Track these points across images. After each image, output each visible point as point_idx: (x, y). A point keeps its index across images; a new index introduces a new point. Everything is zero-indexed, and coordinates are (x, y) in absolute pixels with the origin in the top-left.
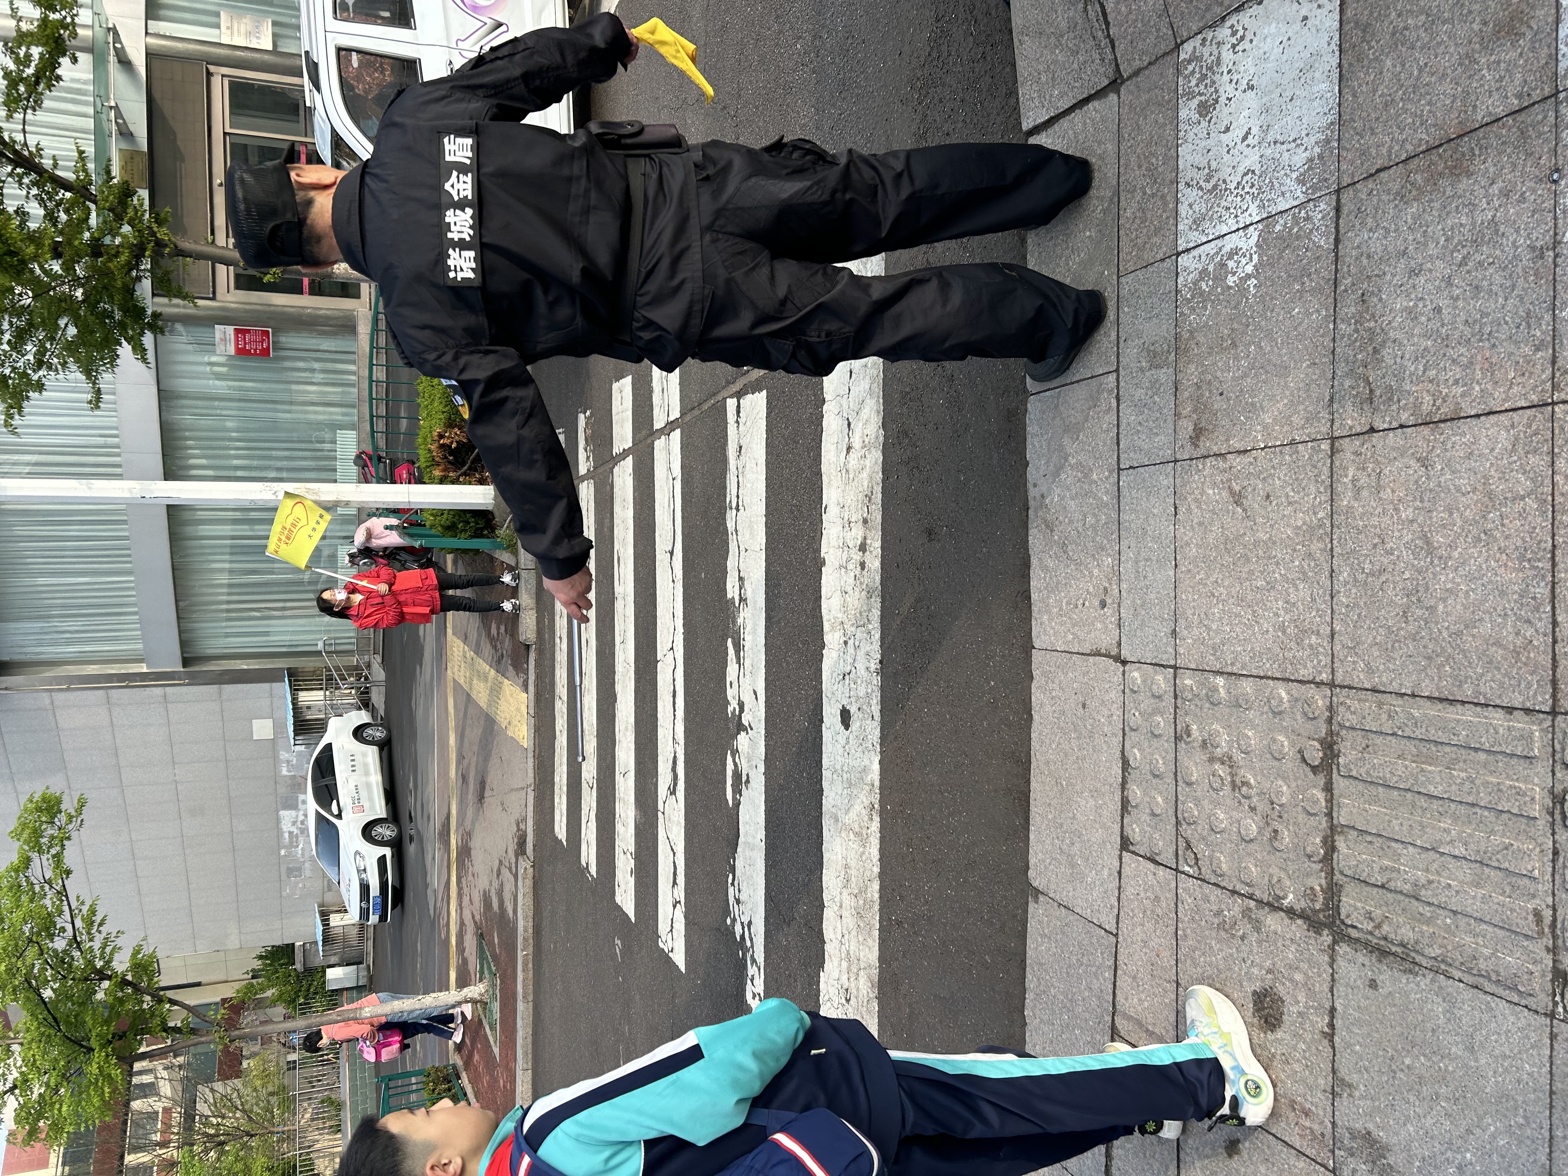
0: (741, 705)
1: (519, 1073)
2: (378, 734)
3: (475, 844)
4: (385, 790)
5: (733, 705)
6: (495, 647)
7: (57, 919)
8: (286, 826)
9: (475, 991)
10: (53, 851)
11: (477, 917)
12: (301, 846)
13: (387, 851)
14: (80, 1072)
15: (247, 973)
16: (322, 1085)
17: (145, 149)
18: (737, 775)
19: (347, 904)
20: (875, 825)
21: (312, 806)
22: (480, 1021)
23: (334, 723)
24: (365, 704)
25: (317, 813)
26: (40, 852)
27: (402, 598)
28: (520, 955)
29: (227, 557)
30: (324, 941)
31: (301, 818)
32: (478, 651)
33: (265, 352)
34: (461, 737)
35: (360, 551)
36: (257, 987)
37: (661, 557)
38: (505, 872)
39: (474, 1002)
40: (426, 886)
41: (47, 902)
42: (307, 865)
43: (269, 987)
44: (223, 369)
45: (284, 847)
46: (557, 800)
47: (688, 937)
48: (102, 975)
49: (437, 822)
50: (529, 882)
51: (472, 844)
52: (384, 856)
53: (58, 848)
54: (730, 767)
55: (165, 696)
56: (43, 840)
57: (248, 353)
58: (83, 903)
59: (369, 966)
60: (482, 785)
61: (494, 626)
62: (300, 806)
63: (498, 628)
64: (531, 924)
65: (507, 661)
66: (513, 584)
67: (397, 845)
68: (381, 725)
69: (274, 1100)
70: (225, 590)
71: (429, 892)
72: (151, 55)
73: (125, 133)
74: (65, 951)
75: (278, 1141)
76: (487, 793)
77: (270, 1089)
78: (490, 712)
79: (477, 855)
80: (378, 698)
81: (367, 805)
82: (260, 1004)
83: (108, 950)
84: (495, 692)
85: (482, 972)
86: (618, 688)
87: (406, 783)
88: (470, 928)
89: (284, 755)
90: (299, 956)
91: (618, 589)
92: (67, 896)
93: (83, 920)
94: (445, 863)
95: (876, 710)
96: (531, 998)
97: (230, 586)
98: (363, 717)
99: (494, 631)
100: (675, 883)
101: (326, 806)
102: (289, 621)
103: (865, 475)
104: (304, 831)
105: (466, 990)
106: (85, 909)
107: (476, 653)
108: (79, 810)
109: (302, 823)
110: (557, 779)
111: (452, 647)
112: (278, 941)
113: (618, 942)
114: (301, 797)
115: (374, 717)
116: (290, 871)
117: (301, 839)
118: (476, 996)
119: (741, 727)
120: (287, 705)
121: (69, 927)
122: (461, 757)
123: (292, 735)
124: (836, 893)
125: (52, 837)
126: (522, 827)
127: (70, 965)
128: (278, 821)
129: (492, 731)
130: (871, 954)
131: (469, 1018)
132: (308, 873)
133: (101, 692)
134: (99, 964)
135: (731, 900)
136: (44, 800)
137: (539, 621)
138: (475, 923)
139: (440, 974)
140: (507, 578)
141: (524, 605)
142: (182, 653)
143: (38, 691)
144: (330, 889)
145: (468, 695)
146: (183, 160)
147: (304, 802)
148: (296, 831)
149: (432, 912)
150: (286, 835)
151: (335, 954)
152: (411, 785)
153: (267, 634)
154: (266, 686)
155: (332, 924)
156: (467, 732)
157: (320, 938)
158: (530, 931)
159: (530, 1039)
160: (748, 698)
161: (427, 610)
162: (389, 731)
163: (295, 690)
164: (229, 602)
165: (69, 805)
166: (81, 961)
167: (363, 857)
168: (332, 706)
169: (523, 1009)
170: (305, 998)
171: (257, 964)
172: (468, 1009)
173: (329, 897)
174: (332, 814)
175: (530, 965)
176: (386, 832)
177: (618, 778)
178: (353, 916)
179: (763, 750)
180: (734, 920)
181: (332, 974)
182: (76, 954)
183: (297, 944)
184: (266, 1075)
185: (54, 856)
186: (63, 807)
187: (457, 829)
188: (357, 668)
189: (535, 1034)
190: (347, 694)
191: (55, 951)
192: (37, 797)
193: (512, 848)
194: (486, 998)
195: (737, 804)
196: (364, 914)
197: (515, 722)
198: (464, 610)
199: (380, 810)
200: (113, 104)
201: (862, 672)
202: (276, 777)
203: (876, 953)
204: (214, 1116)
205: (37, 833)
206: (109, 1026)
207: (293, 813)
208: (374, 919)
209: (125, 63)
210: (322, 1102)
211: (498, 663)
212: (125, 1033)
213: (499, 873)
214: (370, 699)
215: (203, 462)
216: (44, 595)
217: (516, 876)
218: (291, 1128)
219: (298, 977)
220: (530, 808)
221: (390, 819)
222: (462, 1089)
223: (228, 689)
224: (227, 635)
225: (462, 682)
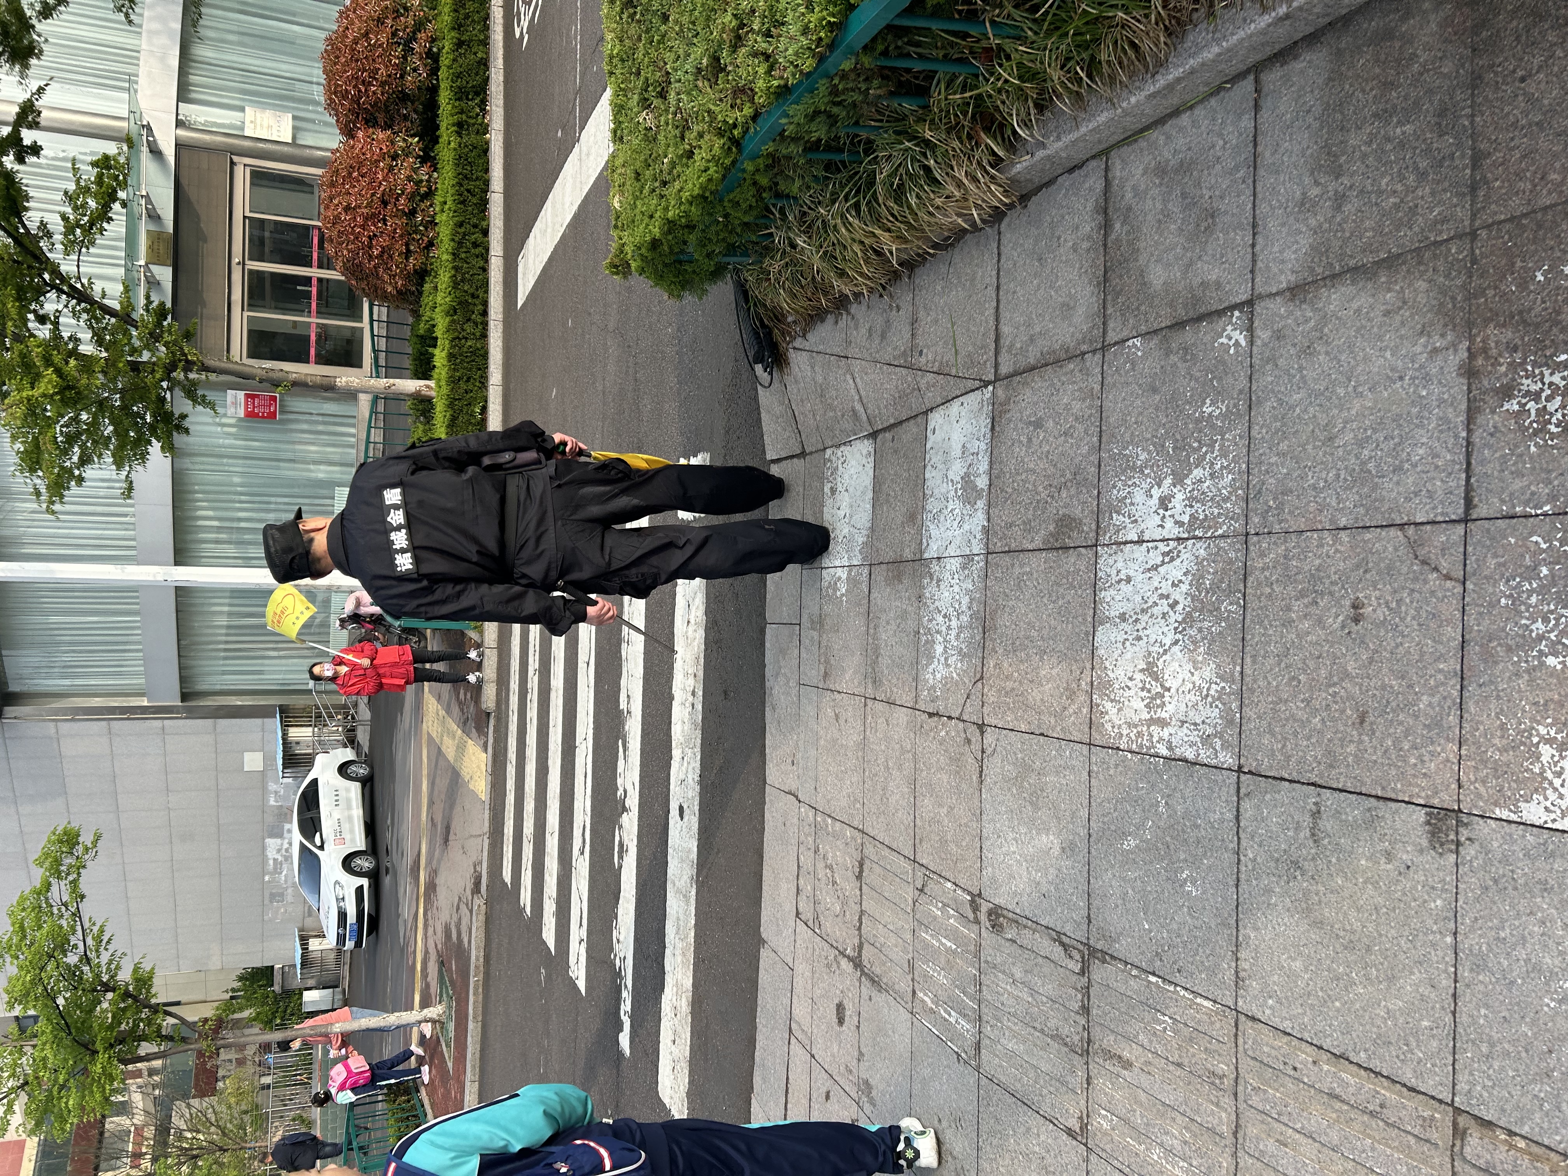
0: (625, 791)
1: (468, 1084)
2: (362, 771)
3: (440, 880)
4: (366, 823)
5: (620, 792)
6: (462, 710)
7: (72, 938)
8: (271, 854)
9: (435, 1011)
10: (71, 878)
11: (439, 946)
12: (284, 873)
13: (365, 882)
14: (85, 1071)
15: (227, 991)
16: (295, 1104)
17: (171, 230)
18: (621, 845)
19: (325, 929)
20: (694, 892)
21: (297, 837)
22: (438, 1038)
23: (320, 759)
24: (351, 741)
25: (301, 843)
26: (59, 878)
27: (381, 671)
28: (472, 980)
29: (227, 601)
30: (302, 964)
31: (286, 846)
32: (448, 711)
33: (272, 415)
34: (432, 784)
35: (349, 617)
36: (237, 1006)
37: (581, 665)
38: (463, 907)
39: (434, 1021)
40: (398, 916)
41: (64, 923)
42: (290, 891)
43: (247, 1007)
44: (233, 430)
45: (269, 873)
46: (505, 849)
47: (587, 967)
48: (107, 987)
49: (409, 860)
50: (482, 918)
51: (437, 881)
52: (362, 886)
53: (75, 876)
54: (617, 839)
55: (163, 728)
56: (62, 868)
57: (257, 415)
58: (94, 924)
59: (344, 990)
60: (448, 829)
61: (462, 692)
62: (286, 835)
63: (465, 695)
64: (482, 954)
65: (471, 724)
66: (478, 660)
67: (374, 876)
68: (365, 762)
69: (247, 1118)
70: (224, 631)
71: (401, 921)
72: (180, 146)
73: (154, 216)
74: (75, 966)
75: (250, 1158)
76: (452, 837)
77: (244, 1107)
78: (457, 766)
79: (442, 892)
80: (363, 736)
81: (347, 837)
82: (237, 1024)
83: (113, 966)
84: (461, 749)
85: (441, 996)
86: (550, 762)
87: (385, 820)
88: (433, 957)
89: (272, 786)
90: (277, 978)
91: (553, 683)
92: (80, 917)
93: (93, 938)
94: (415, 897)
95: (697, 808)
96: (480, 1019)
97: (229, 627)
98: (348, 754)
99: (462, 696)
100: (581, 925)
101: (310, 836)
102: (283, 661)
103: (696, 643)
104: (288, 858)
105: (426, 1011)
106: (95, 929)
107: (447, 713)
108: (95, 843)
109: (287, 850)
110: (506, 831)
111: (428, 704)
112: (258, 962)
113: (543, 971)
114: (287, 826)
115: (358, 754)
116: (273, 896)
117: (285, 866)
118: (435, 1016)
119: (625, 809)
120: (277, 740)
121: (81, 945)
122: (431, 803)
123: (280, 767)
124: (672, 937)
125: (71, 866)
126: (478, 869)
127: (81, 979)
128: (264, 848)
129: (457, 783)
130: (688, 983)
131: (428, 1036)
132: (289, 898)
133: (104, 723)
134: (105, 978)
135: (615, 940)
136: (65, 833)
137: (498, 694)
138: (438, 951)
139: (406, 998)
140: (473, 655)
141: (486, 678)
142: (181, 688)
143: (44, 720)
144: (310, 915)
145: (439, 748)
146: (205, 241)
147: (290, 831)
148: (280, 858)
149: (402, 940)
150: (271, 862)
151: (312, 977)
152: (389, 822)
153: (260, 672)
154: (258, 721)
155: (311, 948)
156: (437, 781)
157: (298, 961)
158: (482, 960)
159: (478, 1055)
160: (629, 788)
161: (402, 682)
162: (372, 768)
163: (285, 726)
164: (227, 642)
165: (86, 838)
166: (90, 975)
167: (342, 887)
168: (320, 742)
169: (473, 1028)
170: (282, 1019)
171: (237, 985)
172: (427, 1028)
173: (309, 922)
174: (315, 846)
175: (480, 990)
176: (365, 864)
177: (548, 836)
178: (331, 941)
179: (636, 828)
180: (615, 955)
181: (308, 996)
182: (86, 969)
183: (277, 966)
184: (240, 1094)
185: (71, 882)
186: (81, 839)
187: (426, 867)
188: (345, 706)
189: (482, 1050)
190: (335, 730)
191: (68, 966)
192: (60, 830)
193: (470, 886)
194: (444, 1019)
195: (620, 867)
196: (341, 939)
197: (475, 778)
198: (435, 681)
199: (360, 844)
200: (144, 193)
201: (690, 781)
202: (263, 807)
203: (691, 981)
204: (190, 1130)
205: (58, 862)
206: (112, 1031)
207: (279, 841)
208: (350, 945)
209: (156, 152)
210: (294, 1120)
211: (464, 724)
212: (124, 1039)
213: (458, 909)
214: (356, 736)
215: (210, 513)
216: (56, 632)
217: (471, 911)
218: (263, 1144)
219: (276, 998)
220: (485, 854)
221: (369, 852)
222: (420, 1100)
223: (223, 723)
224: (224, 673)
225: (434, 736)
